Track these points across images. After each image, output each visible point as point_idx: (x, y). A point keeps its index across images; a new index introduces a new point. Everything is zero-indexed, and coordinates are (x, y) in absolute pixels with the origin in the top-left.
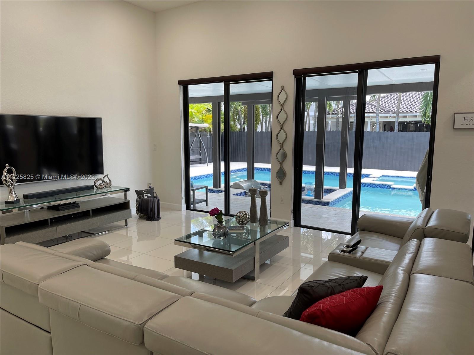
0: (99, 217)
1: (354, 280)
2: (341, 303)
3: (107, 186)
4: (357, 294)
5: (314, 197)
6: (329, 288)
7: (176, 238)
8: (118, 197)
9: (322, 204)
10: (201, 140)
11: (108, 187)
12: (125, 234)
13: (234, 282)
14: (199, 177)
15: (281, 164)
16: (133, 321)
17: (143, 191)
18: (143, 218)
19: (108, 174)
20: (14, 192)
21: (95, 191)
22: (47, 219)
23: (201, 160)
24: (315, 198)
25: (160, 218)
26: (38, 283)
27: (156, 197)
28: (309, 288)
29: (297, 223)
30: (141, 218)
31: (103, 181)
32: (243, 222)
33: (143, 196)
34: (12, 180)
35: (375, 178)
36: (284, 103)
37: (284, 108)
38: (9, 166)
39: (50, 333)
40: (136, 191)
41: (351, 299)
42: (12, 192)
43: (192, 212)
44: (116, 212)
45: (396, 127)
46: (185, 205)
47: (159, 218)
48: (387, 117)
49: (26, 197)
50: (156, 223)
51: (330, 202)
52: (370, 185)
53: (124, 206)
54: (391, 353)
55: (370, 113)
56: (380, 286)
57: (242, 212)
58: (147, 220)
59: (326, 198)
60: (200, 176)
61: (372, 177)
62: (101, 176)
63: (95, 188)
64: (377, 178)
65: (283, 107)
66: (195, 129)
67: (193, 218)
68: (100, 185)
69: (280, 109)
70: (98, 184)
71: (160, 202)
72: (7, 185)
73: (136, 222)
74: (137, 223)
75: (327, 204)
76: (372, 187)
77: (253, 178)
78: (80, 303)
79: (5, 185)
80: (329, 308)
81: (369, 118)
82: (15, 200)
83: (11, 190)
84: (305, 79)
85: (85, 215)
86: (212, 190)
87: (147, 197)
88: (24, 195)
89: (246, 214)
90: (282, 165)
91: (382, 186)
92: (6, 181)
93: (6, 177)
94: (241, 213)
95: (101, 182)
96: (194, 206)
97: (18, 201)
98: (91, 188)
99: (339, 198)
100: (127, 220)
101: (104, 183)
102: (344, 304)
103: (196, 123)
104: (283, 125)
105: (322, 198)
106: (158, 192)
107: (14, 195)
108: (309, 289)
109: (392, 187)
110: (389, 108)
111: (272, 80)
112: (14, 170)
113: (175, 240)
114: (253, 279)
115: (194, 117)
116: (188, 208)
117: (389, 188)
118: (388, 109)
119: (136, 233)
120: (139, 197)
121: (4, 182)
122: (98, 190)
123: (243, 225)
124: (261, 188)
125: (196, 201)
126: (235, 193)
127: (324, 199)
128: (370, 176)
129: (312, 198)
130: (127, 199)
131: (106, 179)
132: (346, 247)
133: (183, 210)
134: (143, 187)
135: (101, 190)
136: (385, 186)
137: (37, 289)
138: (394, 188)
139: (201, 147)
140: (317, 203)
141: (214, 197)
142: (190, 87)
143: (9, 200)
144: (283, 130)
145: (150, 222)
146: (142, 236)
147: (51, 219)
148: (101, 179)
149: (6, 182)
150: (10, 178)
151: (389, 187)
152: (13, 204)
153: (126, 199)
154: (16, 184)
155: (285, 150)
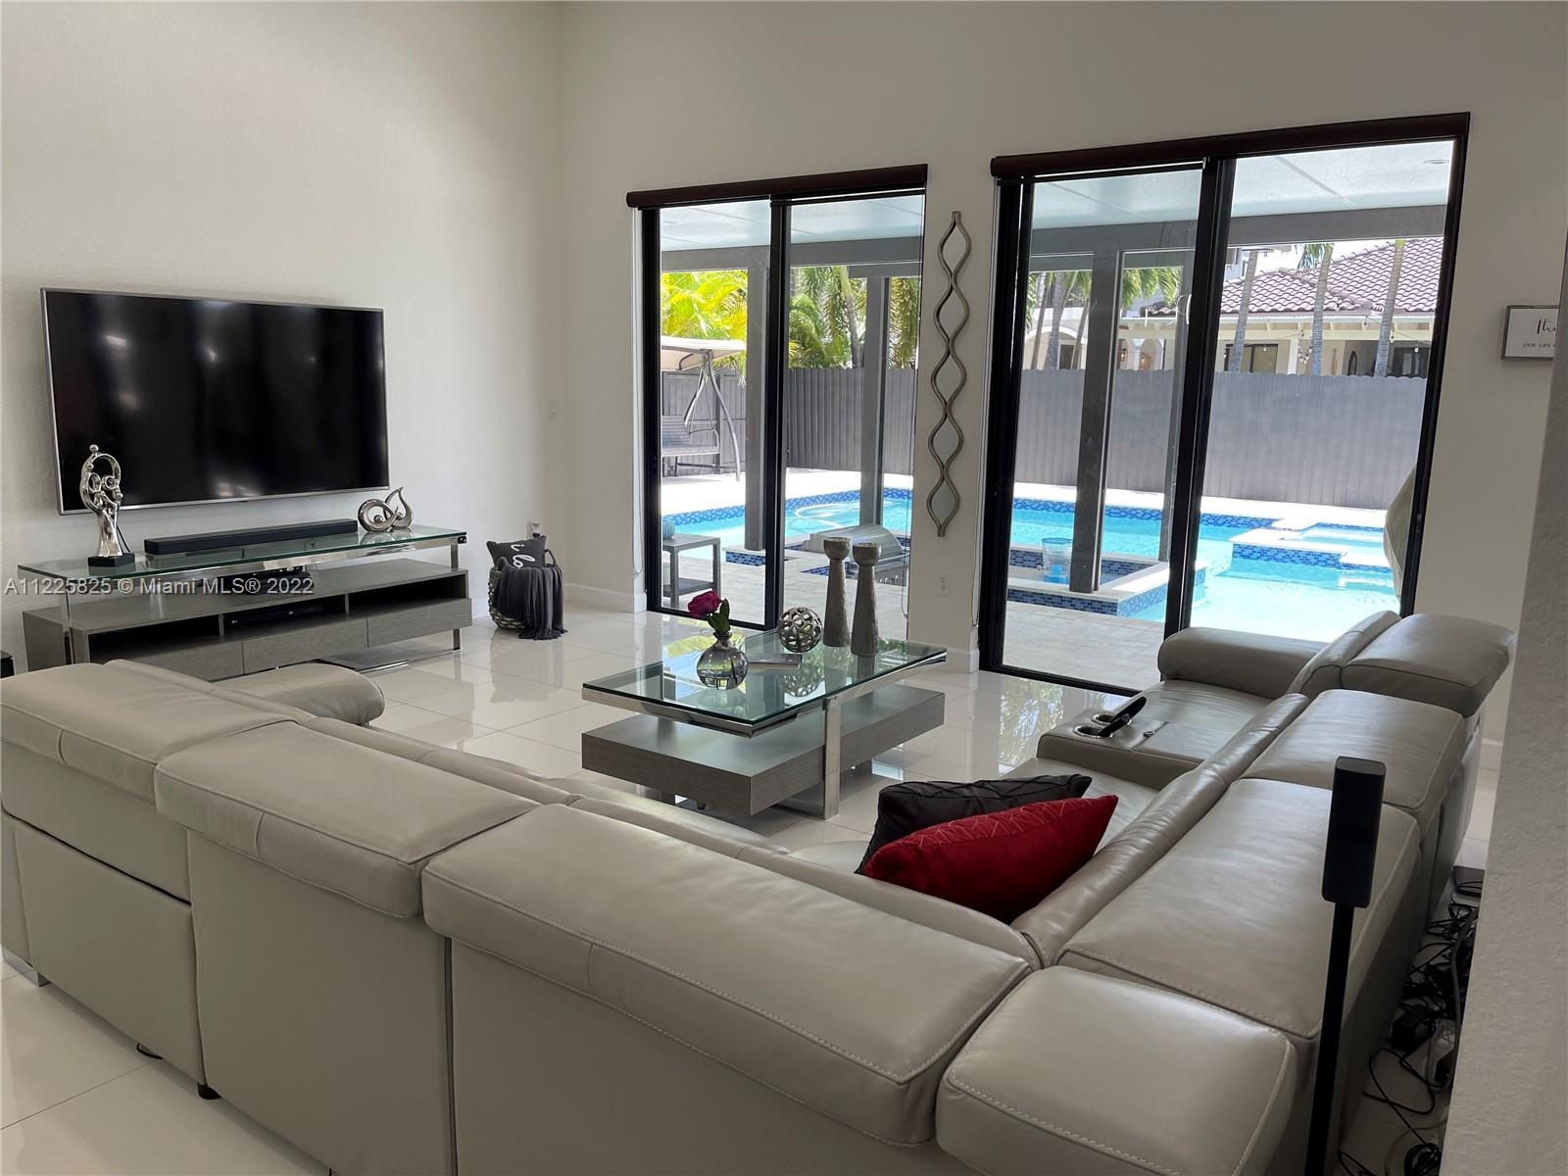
0: (370, 619)
1: (1047, 786)
2: (982, 834)
3: (397, 523)
4: (1038, 815)
5: (1068, 586)
6: (968, 802)
7: (586, 682)
8: (429, 561)
9: (1094, 608)
10: (720, 395)
11: (399, 528)
12: (452, 675)
13: (752, 813)
14: (704, 513)
15: (945, 469)
16: (394, 855)
17: (512, 546)
18: (509, 629)
19: (401, 489)
20: (114, 531)
21: (360, 538)
22: (216, 617)
23: (718, 462)
24: (1071, 589)
25: (563, 632)
26: (154, 759)
27: (553, 566)
28: (906, 797)
29: (991, 658)
30: (503, 629)
31: (386, 509)
32: (798, 641)
33: (511, 562)
34: (109, 493)
35: (1290, 530)
36: (958, 269)
37: (960, 285)
38: (100, 451)
39: (189, 903)
40: (491, 546)
41: (1015, 828)
42: (108, 529)
43: (666, 618)
44: (424, 605)
45: (1382, 360)
46: (645, 596)
47: (557, 630)
48: (1358, 326)
49: (152, 548)
50: (547, 645)
51: (1119, 602)
52: (1268, 553)
53: (450, 588)
54: (1074, 952)
55: (1302, 313)
56: (1109, 797)
57: (799, 611)
58: (521, 637)
59: (1111, 589)
60: (711, 511)
61: (1280, 529)
62: (380, 494)
63: (361, 530)
64: (1299, 531)
65: (956, 282)
66: (698, 357)
67: (670, 638)
68: (377, 520)
69: (946, 288)
70: (370, 516)
71: (565, 585)
72: (93, 509)
73: (489, 642)
74: (492, 645)
75: (1108, 607)
76: (1276, 559)
77: (879, 521)
78: (261, 810)
79: (90, 510)
80: (943, 844)
81: (1297, 328)
82: (120, 554)
83: (107, 524)
84: (1029, 192)
85: (329, 609)
86: (742, 556)
87: (522, 565)
88: (147, 543)
89: (810, 618)
90: (947, 470)
91: (1308, 557)
92: (92, 496)
93: (91, 485)
94: (795, 614)
95: (379, 511)
96: (674, 601)
97: (129, 558)
98: (348, 528)
99: (1154, 590)
100: (458, 630)
101: (389, 515)
102: (990, 836)
103: (700, 336)
104: (954, 340)
105: (1096, 589)
106: (558, 551)
107: (115, 539)
108: (906, 802)
109: (1343, 560)
110: (1371, 297)
111: (922, 192)
112: (116, 465)
113: (584, 685)
114: (818, 814)
115: (696, 319)
116: (653, 605)
117: (1333, 565)
118: (1365, 299)
119: (490, 672)
120: (499, 565)
121: (85, 500)
122: (369, 536)
123: (799, 650)
124: (901, 554)
125: (681, 586)
126: (814, 566)
127: (1100, 594)
128: (1274, 525)
129: (1063, 588)
130: (460, 567)
131: (395, 504)
132: (1100, 719)
133: (636, 610)
134: (512, 534)
135: (380, 536)
136: (1320, 558)
137: (152, 775)
138: (1348, 566)
139: (717, 418)
140: (1078, 604)
141: (744, 578)
142: (666, 215)
143: (101, 555)
144: (956, 358)
145: (531, 641)
146: (508, 685)
147: (228, 617)
148: (378, 503)
149: (93, 500)
150: (102, 489)
151: (1331, 561)
152: (113, 566)
153: (457, 566)
154: (121, 508)
155: (959, 424)
